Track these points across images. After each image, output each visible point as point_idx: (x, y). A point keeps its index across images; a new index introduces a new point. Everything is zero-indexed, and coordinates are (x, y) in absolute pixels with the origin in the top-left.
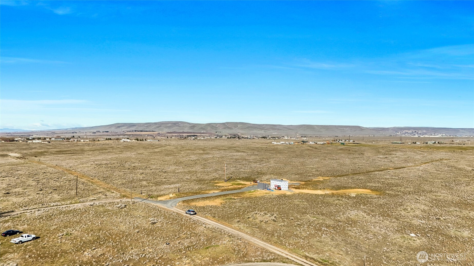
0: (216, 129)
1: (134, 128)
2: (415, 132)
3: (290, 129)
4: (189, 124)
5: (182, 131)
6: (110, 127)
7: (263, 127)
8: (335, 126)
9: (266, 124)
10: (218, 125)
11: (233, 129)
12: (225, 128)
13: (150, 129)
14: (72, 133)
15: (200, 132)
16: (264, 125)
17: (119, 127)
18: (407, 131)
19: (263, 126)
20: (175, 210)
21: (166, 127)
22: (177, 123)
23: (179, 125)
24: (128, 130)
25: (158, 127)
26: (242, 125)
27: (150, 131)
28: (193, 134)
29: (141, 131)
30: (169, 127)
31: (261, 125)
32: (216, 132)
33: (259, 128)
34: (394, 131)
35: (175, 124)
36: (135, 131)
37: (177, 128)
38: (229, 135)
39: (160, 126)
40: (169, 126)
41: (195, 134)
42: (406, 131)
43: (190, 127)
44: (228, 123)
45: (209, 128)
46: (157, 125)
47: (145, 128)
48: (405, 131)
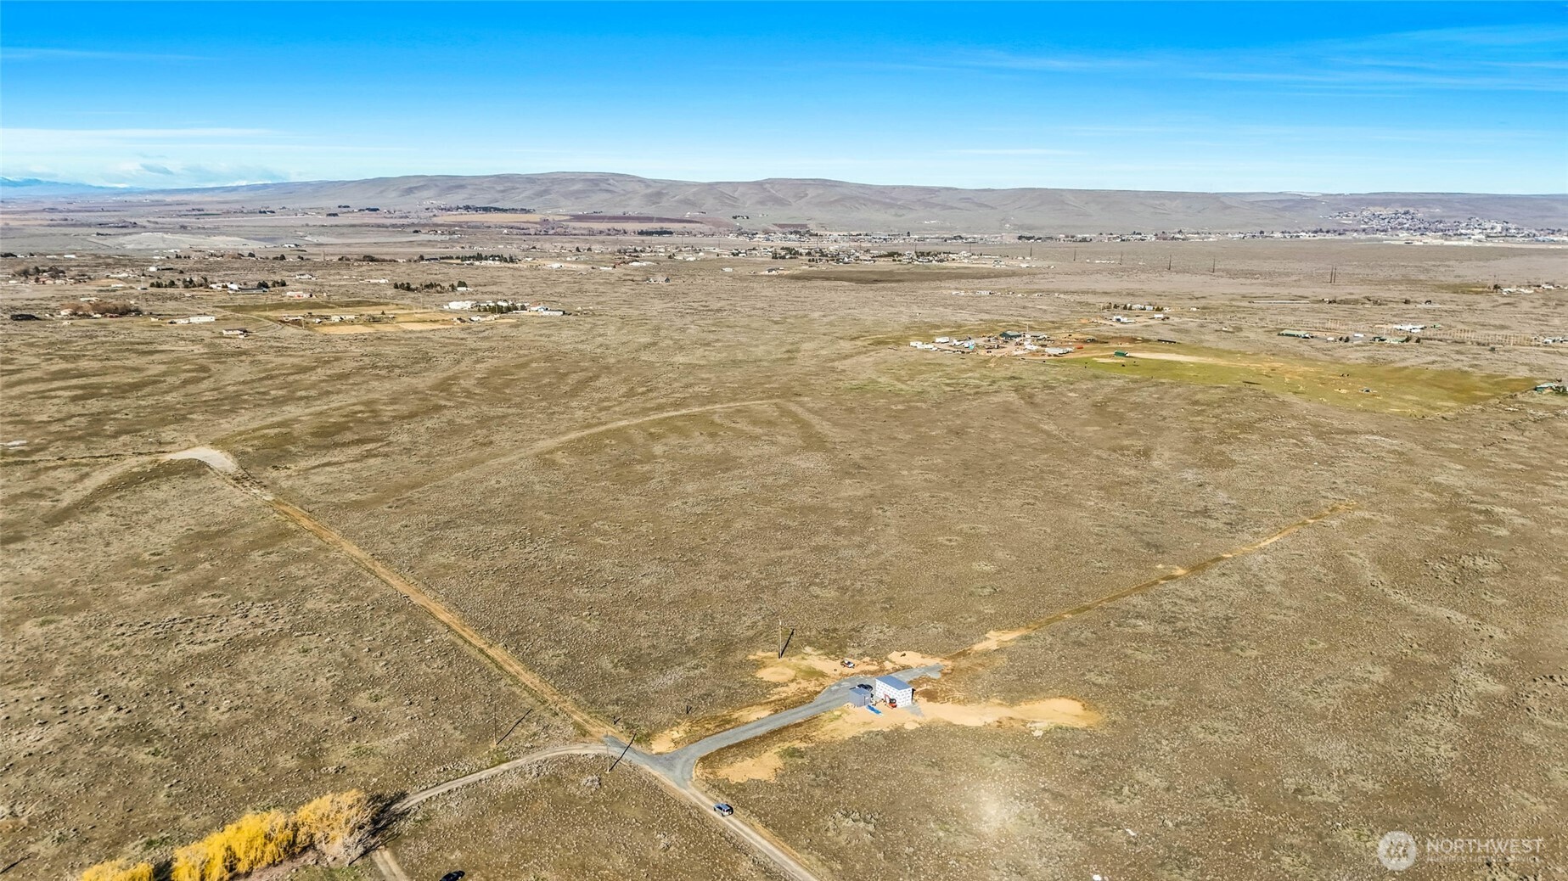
0: (733, 206)
1: (458, 198)
2: (1406, 213)
3: (981, 205)
4: (642, 185)
5: (619, 212)
6: (381, 192)
7: (892, 198)
8: (1136, 194)
9: (903, 187)
10: (741, 189)
11: (790, 204)
12: (762, 203)
13: (516, 201)
14: (260, 212)
15: (678, 216)
16: (894, 188)
17: (410, 191)
18: (1378, 210)
19: (893, 195)
20: (693, 795)
21: (567, 195)
22: (601, 181)
23: (611, 188)
24: (442, 203)
25: (540, 194)
26: (821, 191)
27: (514, 210)
28: (656, 226)
29: (486, 210)
30: (577, 195)
31: (885, 187)
32: (735, 218)
33: (877, 202)
34: (1333, 210)
35: (597, 182)
36: (467, 208)
37: (606, 200)
38: (776, 228)
39: (546, 192)
40: (578, 192)
41: (666, 226)
42: (1377, 208)
43: (647, 196)
44: (771, 182)
45: (710, 203)
46: (537, 188)
47: (499, 196)
48: (1371, 208)
